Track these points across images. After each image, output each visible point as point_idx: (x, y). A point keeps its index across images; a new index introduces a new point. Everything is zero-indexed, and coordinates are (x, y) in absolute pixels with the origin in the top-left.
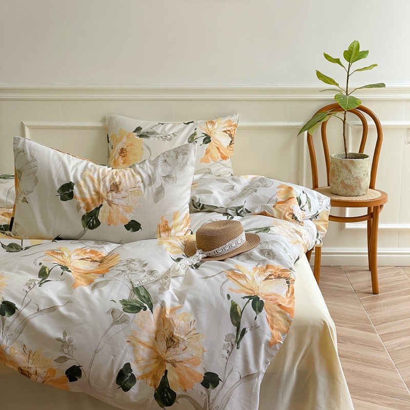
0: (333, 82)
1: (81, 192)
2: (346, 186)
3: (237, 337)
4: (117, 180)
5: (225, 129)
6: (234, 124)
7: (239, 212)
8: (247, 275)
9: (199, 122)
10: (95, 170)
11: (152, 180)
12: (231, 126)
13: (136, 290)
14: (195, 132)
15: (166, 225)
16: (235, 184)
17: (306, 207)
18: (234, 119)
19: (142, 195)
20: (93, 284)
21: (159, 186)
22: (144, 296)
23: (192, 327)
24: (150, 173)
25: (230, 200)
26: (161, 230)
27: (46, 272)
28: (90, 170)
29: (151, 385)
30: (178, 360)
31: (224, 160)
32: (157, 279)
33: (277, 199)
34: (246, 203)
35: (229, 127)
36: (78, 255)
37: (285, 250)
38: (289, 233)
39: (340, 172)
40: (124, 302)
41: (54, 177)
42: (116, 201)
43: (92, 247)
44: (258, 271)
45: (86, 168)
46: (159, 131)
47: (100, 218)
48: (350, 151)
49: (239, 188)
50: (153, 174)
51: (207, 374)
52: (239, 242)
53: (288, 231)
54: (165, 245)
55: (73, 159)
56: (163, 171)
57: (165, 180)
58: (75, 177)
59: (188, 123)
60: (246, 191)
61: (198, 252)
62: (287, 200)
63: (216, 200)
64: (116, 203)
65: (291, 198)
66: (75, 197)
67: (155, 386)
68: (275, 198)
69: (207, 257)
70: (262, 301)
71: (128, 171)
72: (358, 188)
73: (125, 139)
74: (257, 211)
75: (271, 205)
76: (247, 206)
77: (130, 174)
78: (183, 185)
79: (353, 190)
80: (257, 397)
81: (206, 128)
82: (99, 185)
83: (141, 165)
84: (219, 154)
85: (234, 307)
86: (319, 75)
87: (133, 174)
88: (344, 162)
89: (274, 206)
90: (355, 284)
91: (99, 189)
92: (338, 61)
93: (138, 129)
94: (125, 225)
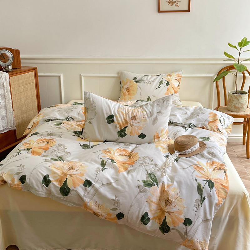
0: (233, 57)
1: (117, 120)
2: (236, 107)
3: (201, 201)
4: (135, 114)
5: (176, 79)
6: (180, 75)
7: (190, 126)
8: (204, 168)
9: (164, 75)
10: (124, 109)
11: (151, 114)
12: (179, 77)
13: (149, 175)
14: (162, 80)
15: (158, 135)
16: (187, 111)
17: (223, 124)
18: (180, 73)
19: (147, 122)
20: (127, 171)
21: (155, 117)
22: (154, 178)
23: (178, 195)
24: (151, 110)
25: (185, 120)
26: (155, 138)
27: (104, 163)
28: (122, 109)
29: (158, 223)
30: (171, 212)
31: (176, 94)
32: (159, 169)
33: (209, 120)
34: (193, 121)
36: (118, 152)
37: (220, 152)
38: (218, 140)
39: (234, 101)
40: (144, 181)
41: (104, 112)
42: (134, 124)
43: (123, 147)
44: (209, 165)
45: (119, 107)
46: (145, 80)
47: (126, 132)
48: (237, 90)
49: (189, 113)
51: (186, 219)
52: (196, 147)
53: (217, 139)
54: (160, 148)
55: (113, 102)
56: (157, 109)
57: (158, 114)
58: (114, 112)
59: (159, 75)
60: (193, 115)
61: (176, 152)
62: (214, 121)
63: (179, 120)
64: (134, 125)
65: (216, 120)
66: (115, 122)
67: (160, 224)
68: (208, 119)
69: (181, 154)
70: (213, 183)
71: (140, 109)
72: (242, 109)
73: (129, 83)
74: (199, 126)
75: (207, 123)
76: (194, 123)
77: (141, 111)
78: (166, 116)
79: (239, 110)
80: (210, 230)
81: (167, 78)
82: (126, 116)
83: (146, 106)
84: (174, 91)
85: (199, 185)
86: (226, 54)
87: (142, 111)
88: (236, 96)
89: (208, 124)
90: (237, 152)
91: (126, 118)
92: (235, 47)
93: (135, 78)
94: (138, 136)
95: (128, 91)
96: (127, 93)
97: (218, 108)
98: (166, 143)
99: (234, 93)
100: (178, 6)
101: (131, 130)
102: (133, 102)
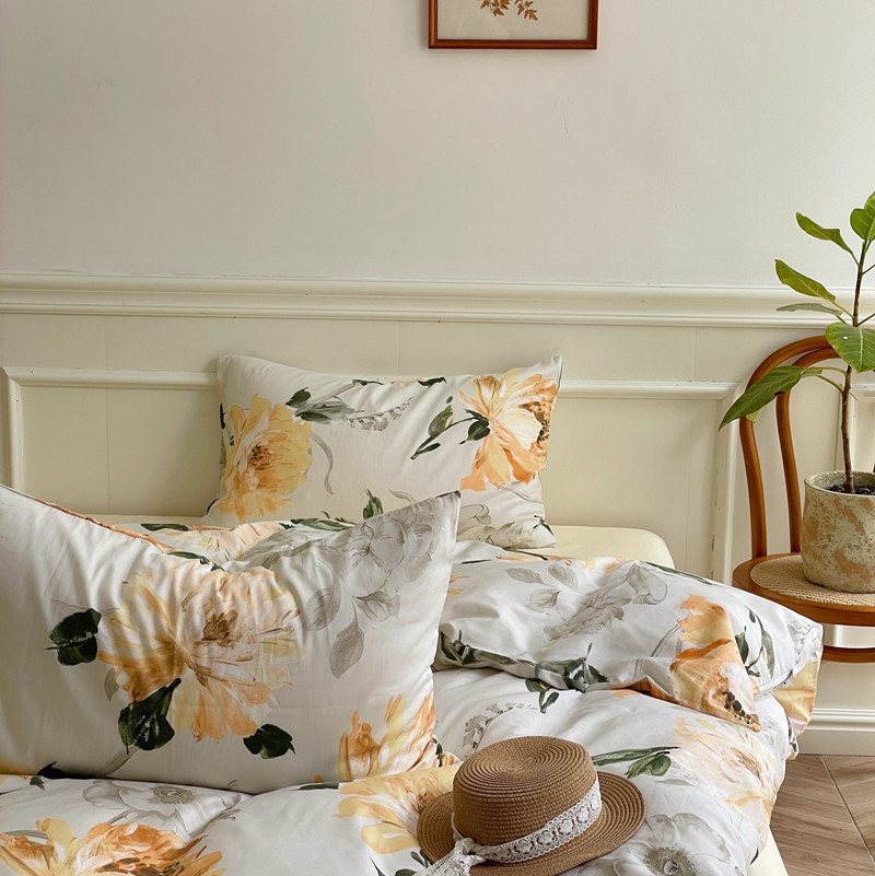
0: (822, 291)
1: (120, 641)
2: (847, 566)
4: (226, 607)
5: (526, 401)
6: (549, 385)
7: (571, 676)
9: (459, 379)
10: (163, 573)
11: (326, 607)
12: (542, 391)
14: (449, 408)
15: (365, 736)
16: (559, 586)
17: (762, 665)
18: (549, 372)
19: (299, 656)
21: (346, 625)
24: (322, 586)
25: (546, 637)
26: (351, 751)
28: (150, 574)
31: (524, 484)
33: (680, 644)
34: (591, 650)
35: (537, 393)
37: (722, 848)
38: (724, 766)
39: (834, 528)
41: (42, 594)
42: (222, 671)
45: (137, 562)
46: (353, 405)
47: (171, 718)
48: (853, 469)
49: (570, 598)
50: (330, 590)
52: (583, 816)
53: (719, 759)
54: (362, 819)
55: (102, 535)
56: (360, 580)
57: (366, 609)
58: (104, 595)
59: (431, 383)
60: (590, 611)
61: (461, 844)
62: (708, 649)
63: (508, 639)
64: (222, 675)
65: (720, 643)
66: (103, 657)
68: (674, 639)
69: (488, 863)
71: (260, 577)
73: (264, 423)
74: (624, 678)
75: (663, 661)
76: (596, 659)
77: (264, 588)
78: (416, 621)
81: (477, 398)
82: (173, 621)
83: (298, 559)
84: (511, 468)
86: (784, 272)
87: (272, 590)
88: (844, 501)
89: (673, 667)
90: (863, 816)
91: (173, 632)
92: (834, 235)
93: (300, 397)
94: (245, 740)
95: (259, 463)
96: (252, 478)
97: (753, 564)
98: (409, 784)
99: (835, 488)
100: (531, 14)
101: (202, 703)
102: (266, 527)
